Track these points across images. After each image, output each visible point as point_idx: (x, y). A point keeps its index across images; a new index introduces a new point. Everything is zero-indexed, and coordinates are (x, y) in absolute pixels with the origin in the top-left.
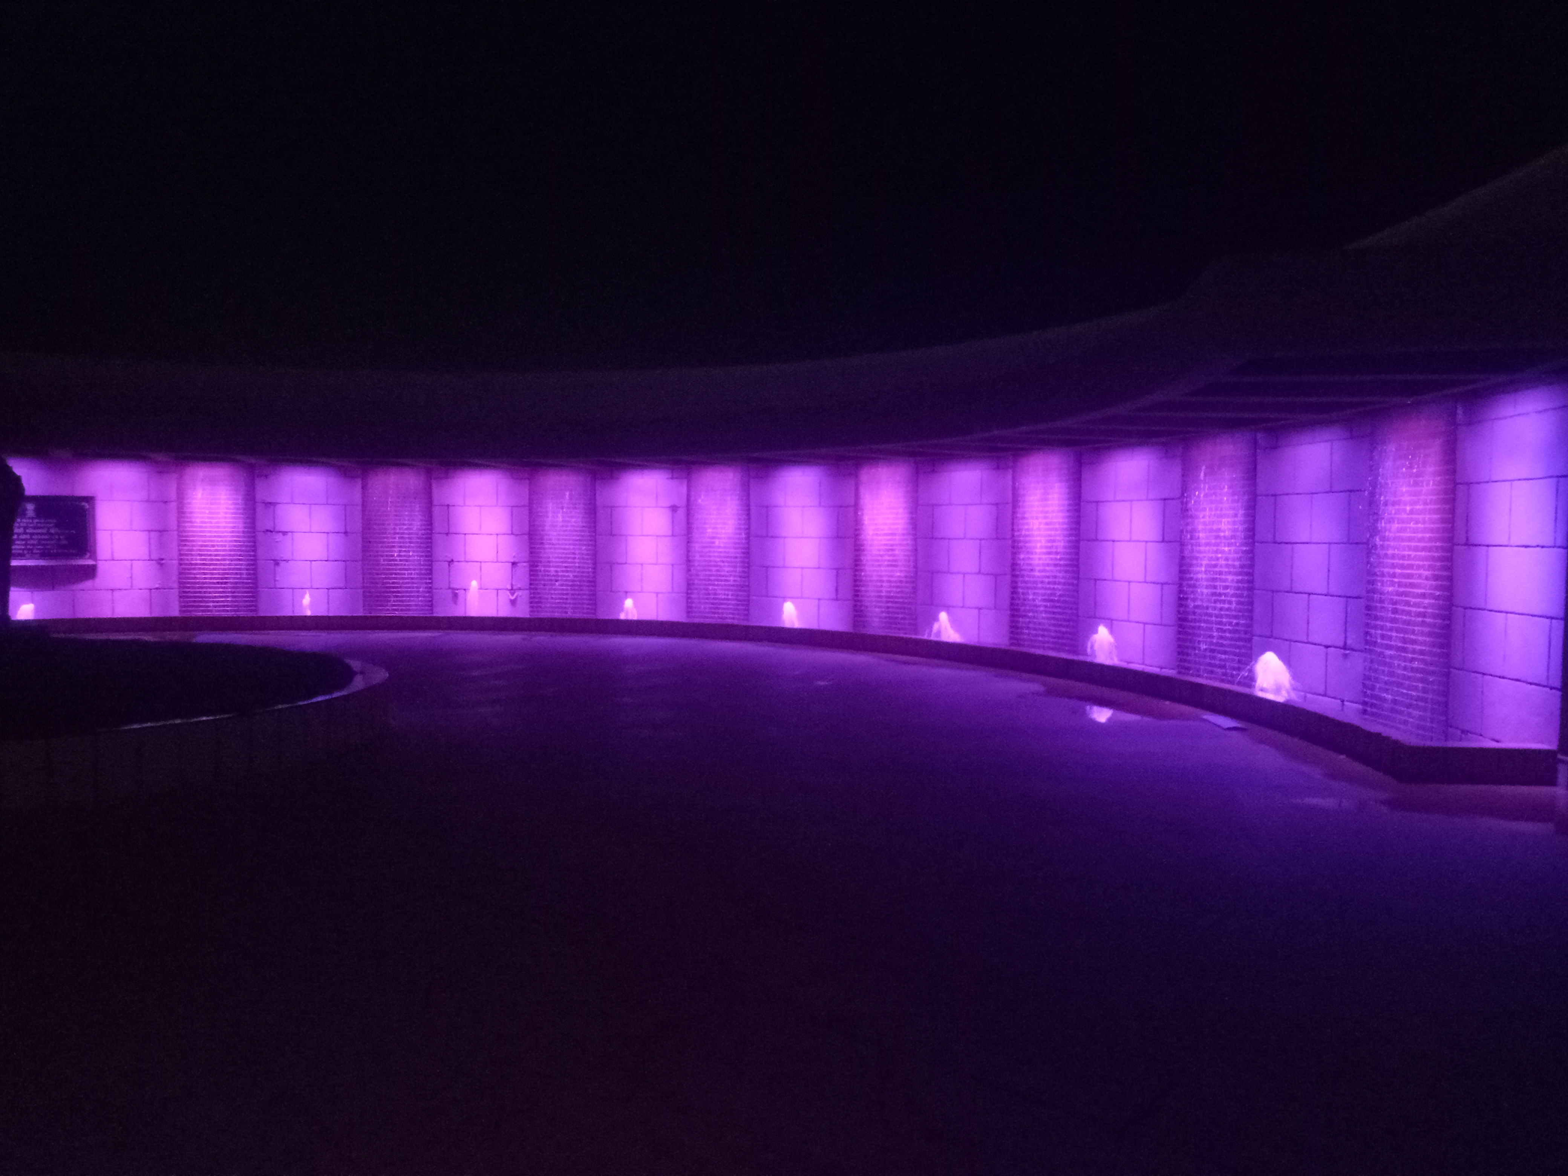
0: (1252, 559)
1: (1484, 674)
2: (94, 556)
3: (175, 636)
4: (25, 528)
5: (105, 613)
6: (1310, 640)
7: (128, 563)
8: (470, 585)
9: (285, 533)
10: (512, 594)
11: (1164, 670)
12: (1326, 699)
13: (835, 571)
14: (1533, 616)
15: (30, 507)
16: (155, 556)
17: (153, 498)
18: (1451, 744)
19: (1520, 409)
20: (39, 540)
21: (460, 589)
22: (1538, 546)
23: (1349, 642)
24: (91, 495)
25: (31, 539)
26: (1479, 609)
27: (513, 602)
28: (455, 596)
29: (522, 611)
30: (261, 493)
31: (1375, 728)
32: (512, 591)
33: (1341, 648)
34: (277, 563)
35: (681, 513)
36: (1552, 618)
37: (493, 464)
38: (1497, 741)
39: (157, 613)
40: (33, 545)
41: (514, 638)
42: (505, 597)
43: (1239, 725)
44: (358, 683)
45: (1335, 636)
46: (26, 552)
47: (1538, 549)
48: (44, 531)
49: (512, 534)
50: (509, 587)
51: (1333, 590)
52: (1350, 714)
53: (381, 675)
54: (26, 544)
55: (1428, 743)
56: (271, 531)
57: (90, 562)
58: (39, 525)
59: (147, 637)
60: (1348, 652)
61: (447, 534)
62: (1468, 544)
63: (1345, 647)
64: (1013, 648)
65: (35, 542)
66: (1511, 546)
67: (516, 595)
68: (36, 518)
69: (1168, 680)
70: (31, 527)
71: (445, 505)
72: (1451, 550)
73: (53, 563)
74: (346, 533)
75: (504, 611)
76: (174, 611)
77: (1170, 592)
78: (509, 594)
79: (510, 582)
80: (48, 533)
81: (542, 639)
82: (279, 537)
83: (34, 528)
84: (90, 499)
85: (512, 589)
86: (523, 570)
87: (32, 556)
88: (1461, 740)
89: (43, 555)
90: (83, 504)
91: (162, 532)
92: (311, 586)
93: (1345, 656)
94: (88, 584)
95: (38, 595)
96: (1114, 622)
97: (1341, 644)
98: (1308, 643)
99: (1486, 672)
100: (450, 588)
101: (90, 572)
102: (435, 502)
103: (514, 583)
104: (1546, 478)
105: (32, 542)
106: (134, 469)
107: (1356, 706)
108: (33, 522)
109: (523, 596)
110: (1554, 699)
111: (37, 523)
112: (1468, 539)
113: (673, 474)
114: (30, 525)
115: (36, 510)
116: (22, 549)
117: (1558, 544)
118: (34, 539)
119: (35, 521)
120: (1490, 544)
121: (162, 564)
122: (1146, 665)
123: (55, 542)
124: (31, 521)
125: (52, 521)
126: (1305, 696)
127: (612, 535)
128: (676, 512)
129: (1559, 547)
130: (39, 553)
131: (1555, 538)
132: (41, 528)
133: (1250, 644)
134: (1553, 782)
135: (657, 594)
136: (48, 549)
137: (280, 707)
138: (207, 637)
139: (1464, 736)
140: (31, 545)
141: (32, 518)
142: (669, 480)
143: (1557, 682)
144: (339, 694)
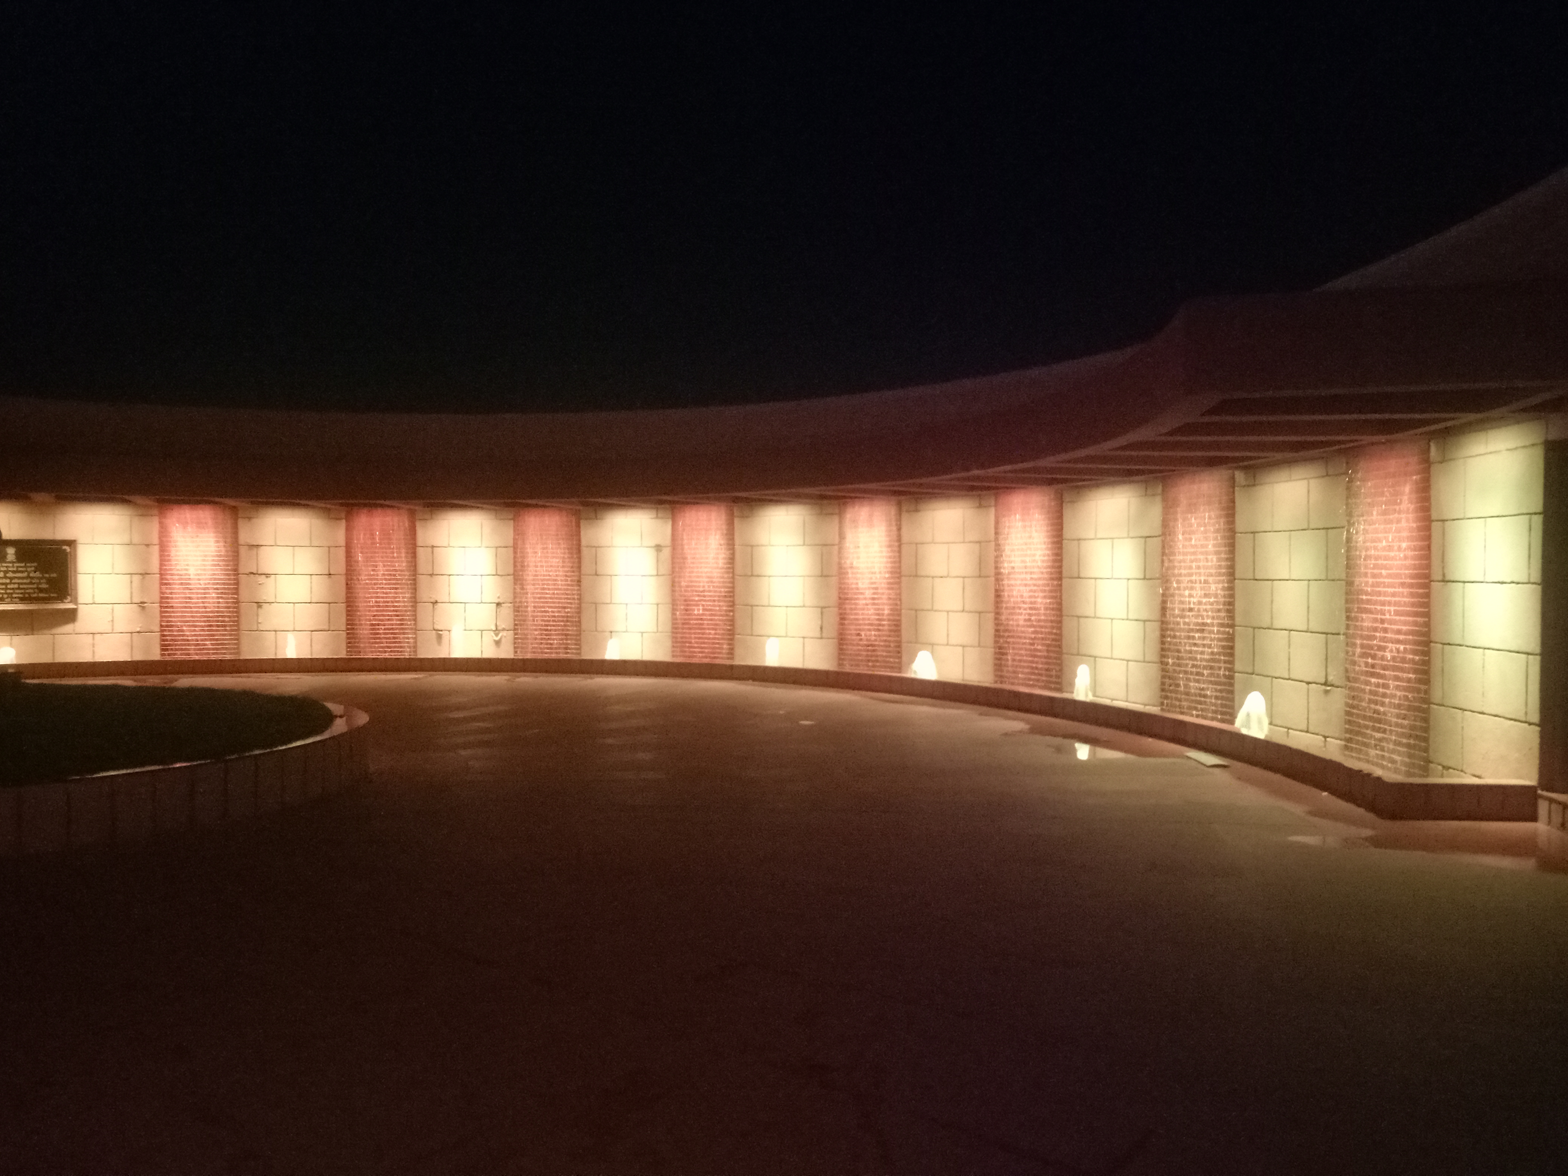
0: (1232, 596)
1: (1464, 710)
2: (75, 601)
3: (153, 681)
4: (6, 572)
5: (86, 656)
6: (1292, 676)
7: (109, 607)
8: (454, 626)
9: (267, 575)
10: (497, 635)
11: (1147, 707)
12: (1308, 735)
13: (819, 609)
14: (1510, 651)
15: (11, 551)
16: (137, 599)
17: (135, 541)
18: (1432, 780)
19: (1493, 446)
20: (19, 584)
21: (443, 630)
22: (1512, 582)
23: (1330, 678)
24: (73, 539)
25: (11, 583)
26: (1457, 645)
27: (498, 643)
28: (439, 637)
29: (506, 652)
30: (244, 536)
32: (497, 632)
33: (1322, 685)
34: (259, 604)
35: (666, 552)
36: (1529, 654)
37: (477, 505)
38: (1479, 777)
39: (138, 657)
40: (14, 589)
41: (499, 680)
42: (490, 637)
43: (1223, 763)
44: (339, 727)
45: (1315, 672)
46: (5, 596)
47: (1513, 585)
48: (25, 574)
49: (497, 574)
50: (494, 628)
51: (1313, 627)
52: (1334, 750)
53: (362, 718)
54: (6, 589)
55: (1410, 780)
56: (254, 574)
57: (71, 606)
58: (20, 569)
59: (126, 682)
60: (1329, 688)
61: (431, 575)
62: (1445, 580)
63: (1326, 684)
64: (998, 686)
65: (15, 586)
66: (1487, 583)
67: (500, 635)
68: (16, 562)
69: (1151, 717)
70: (11, 571)
71: (430, 547)
72: (1427, 586)
73: (32, 607)
74: (329, 575)
75: (489, 652)
76: (155, 654)
77: (1154, 630)
78: (494, 635)
79: (495, 623)
80: (28, 577)
81: (524, 680)
82: (262, 579)
83: (14, 572)
84: (72, 543)
85: (496, 630)
86: (507, 611)
87: (13, 600)
88: (1442, 776)
89: (23, 600)
90: (65, 547)
91: (143, 574)
92: (295, 629)
93: (1327, 692)
94: (68, 628)
95: (18, 639)
96: (1094, 661)
97: (1323, 680)
98: (1289, 679)
99: (1465, 707)
100: (434, 629)
101: (70, 616)
102: (419, 543)
103: (498, 624)
104: (1521, 514)
105: (12, 586)
106: (117, 512)
107: (1338, 742)
108: (13, 567)
109: (507, 637)
110: (1533, 735)
111: (17, 567)
112: (1444, 575)
113: (657, 514)
114: (10, 569)
115: (16, 553)
116: (2, 594)
117: (1532, 580)
118: (14, 583)
119: (16, 565)
120: (1466, 580)
121: (144, 608)
122: (1129, 702)
123: (35, 586)
124: (11, 565)
125: (33, 564)
126: (1288, 733)
127: (596, 574)
128: (661, 551)
129: (1533, 583)
130: (18, 597)
131: (1529, 574)
132: (22, 572)
133: (1232, 681)
134: (1534, 818)
135: (642, 633)
136: (27, 593)
137: (257, 752)
138: (185, 682)
139: (1445, 772)
140: (10, 589)
141: (13, 562)
142: (654, 520)
143: (1535, 717)
144: (318, 738)
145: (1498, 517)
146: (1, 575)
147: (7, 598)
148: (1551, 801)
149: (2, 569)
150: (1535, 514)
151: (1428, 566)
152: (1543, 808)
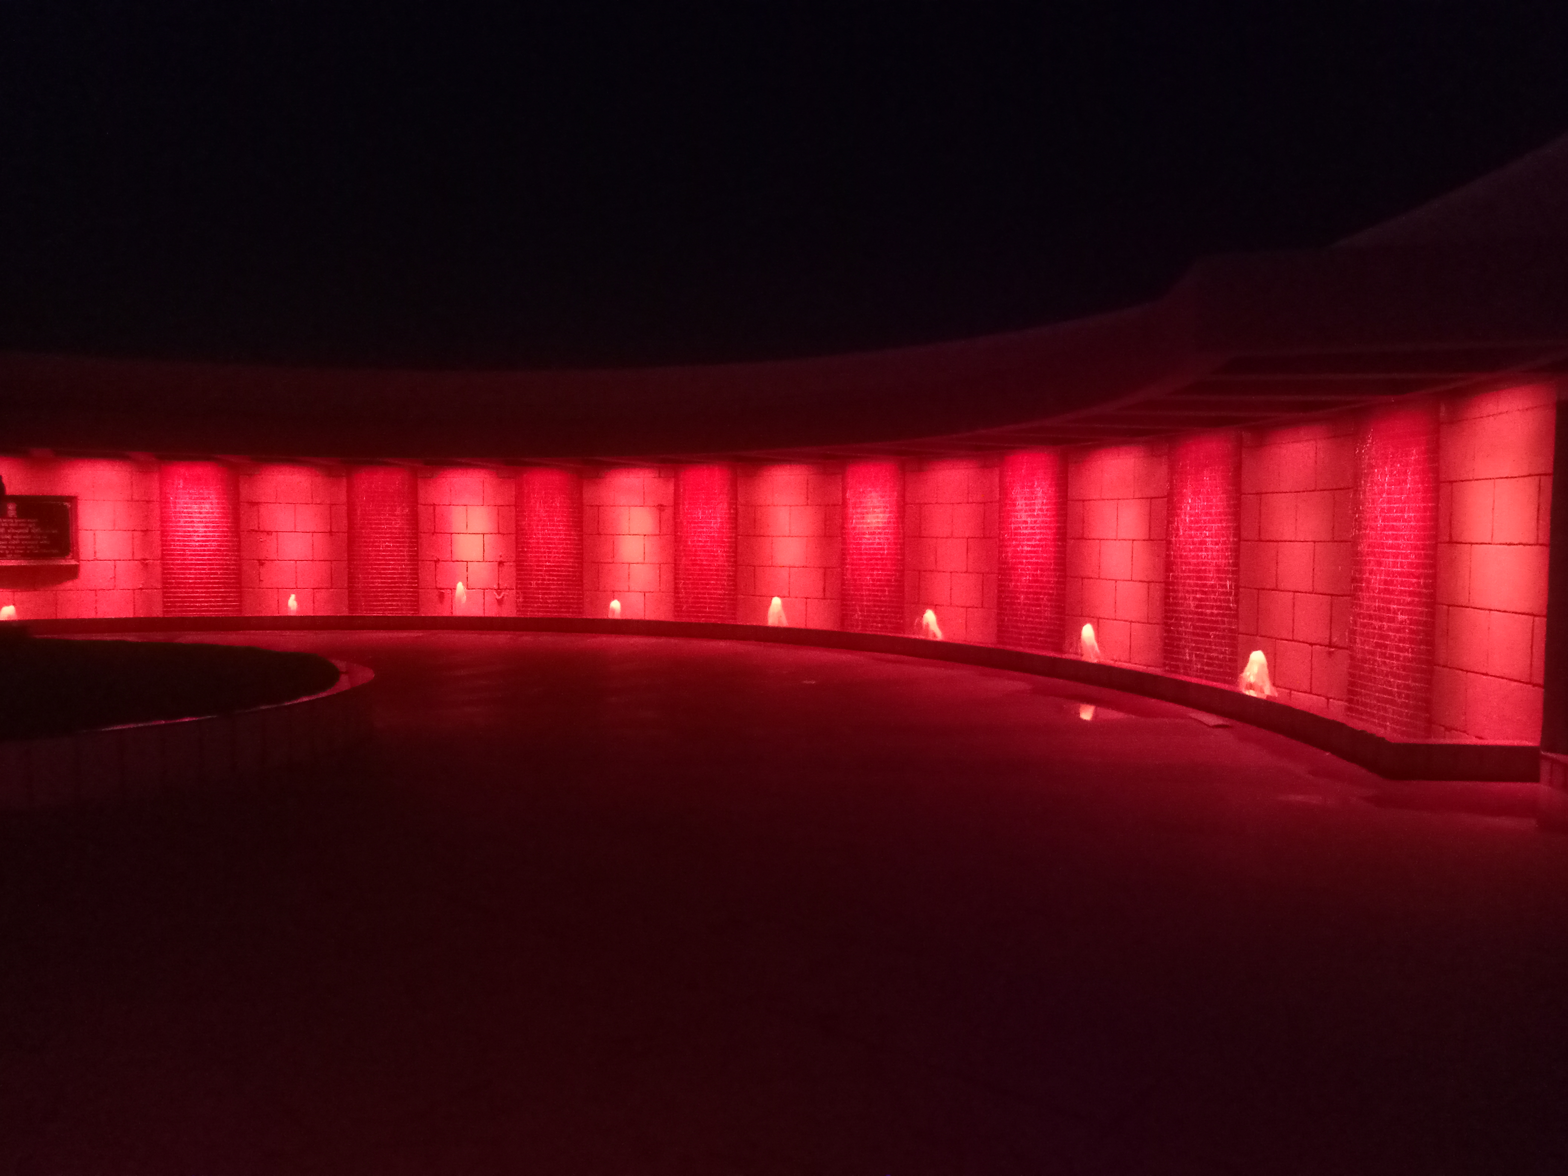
0: (1237, 557)
1: (1467, 671)
2: (76, 556)
3: (159, 637)
4: (7, 528)
5: (88, 614)
6: (1295, 638)
7: (111, 563)
8: (455, 586)
9: (269, 533)
10: (499, 594)
11: (1150, 668)
12: (1311, 696)
13: (821, 571)
14: (1516, 613)
15: (11, 508)
16: (138, 556)
17: (136, 497)
18: (1433, 741)
19: (1503, 406)
20: (21, 540)
21: (446, 589)
22: (1520, 544)
23: (1335, 639)
24: (73, 495)
25: (13, 539)
26: (1462, 606)
27: (500, 602)
28: (441, 596)
29: (509, 611)
30: (245, 491)
31: (1359, 725)
32: (499, 590)
33: (1326, 646)
34: (261, 563)
35: (668, 512)
36: (1535, 615)
37: (480, 463)
38: (1481, 738)
39: (141, 614)
40: (15, 545)
41: (502, 638)
42: (494, 596)
43: (1225, 723)
44: (344, 684)
45: (1320, 634)
46: (7, 552)
47: (1521, 546)
48: (27, 531)
49: (499, 533)
50: (496, 587)
51: (1319, 589)
52: (1336, 711)
53: (366, 675)
54: (8, 545)
55: (1412, 741)
56: (256, 531)
57: (73, 562)
58: (21, 525)
59: (131, 638)
60: (1333, 650)
61: (433, 534)
62: (1452, 542)
63: (1330, 645)
64: (1001, 646)
65: (17, 542)
66: (1494, 544)
67: (502, 595)
68: (17, 518)
69: (1155, 678)
70: (12, 527)
71: (431, 505)
72: (1435, 547)
73: (32, 563)
74: (331, 533)
75: (492, 611)
76: (157, 611)
77: (1157, 592)
78: (496, 594)
79: (497, 582)
80: (30, 533)
81: (527, 639)
82: (263, 537)
83: (15, 528)
84: (73, 499)
85: (499, 589)
86: (510, 569)
87: (14, 556)
88: (1444, 737)
89: (24, 556)
90: (66, 504)
91: (145, 532)
92: (297, 586)
93: (1330, 654)
94: (69, 584)
95: (19, 596)
96: (1101, 621)
97: (1327, 642)
98: (1293, 640)
99: (1469, 669)
100: (437, 588)
101: (73, 572)
102: (421, 501)
103: (500, 583)
104: (1530, 475)
105: (14, 542)
106: (116, 468)
107: (1340, 703)
108: (14, 522)
109: (510, 596)
110: (1535, 696)
111: (19, 523)
112: (1451, 536)
113: (660, 473)
114: (11, 525)
115: (17, 509)
116: (4, 549)
117: (1540, 542)
118: (16, 539)
119: (16, 521)
120: (1473, 542)
121: (147, 564)
122: (1132, 664)
123: (36, 542)
124: (12, 521)
125: (34, 521)
126: (1290, 693)
127: (599, 534)
128: (664, 510)
129: (1541, 545)
130: (20, 553)
131: (1538, 536)
132: (22, 528)
133: (1235, 642)
134: (1536, 779)
135: (645, 593)
136: (29, 549)
137: (263, 707)
138: (191, 638)
139: (1447, 733)
140: (13, 545)
141: (13, 518)
142: (656, 480)
143: (1539, 679)
144: (324, 695)
145: (1506, 478)
146: (2, 530)
147: (9, 554)
148: (1553, 761)
149: (3, 525)
150: (1545, 475)
151: (1436, 527)
152: (1545, 768)
